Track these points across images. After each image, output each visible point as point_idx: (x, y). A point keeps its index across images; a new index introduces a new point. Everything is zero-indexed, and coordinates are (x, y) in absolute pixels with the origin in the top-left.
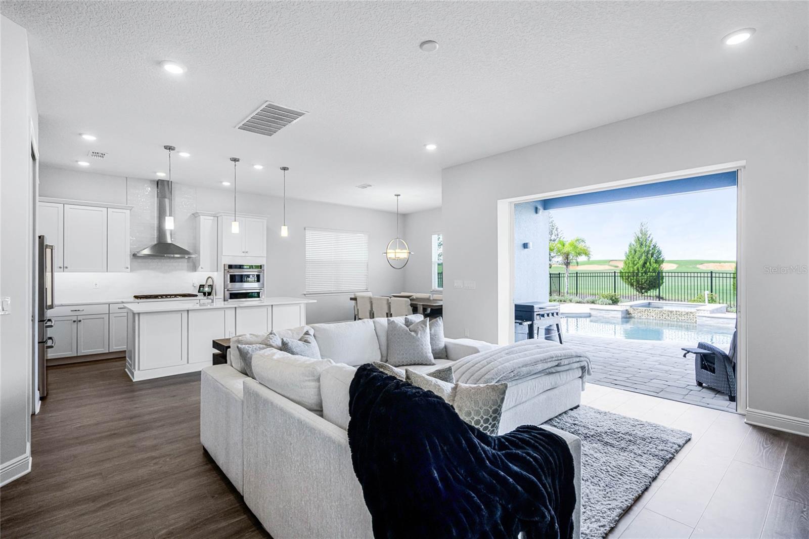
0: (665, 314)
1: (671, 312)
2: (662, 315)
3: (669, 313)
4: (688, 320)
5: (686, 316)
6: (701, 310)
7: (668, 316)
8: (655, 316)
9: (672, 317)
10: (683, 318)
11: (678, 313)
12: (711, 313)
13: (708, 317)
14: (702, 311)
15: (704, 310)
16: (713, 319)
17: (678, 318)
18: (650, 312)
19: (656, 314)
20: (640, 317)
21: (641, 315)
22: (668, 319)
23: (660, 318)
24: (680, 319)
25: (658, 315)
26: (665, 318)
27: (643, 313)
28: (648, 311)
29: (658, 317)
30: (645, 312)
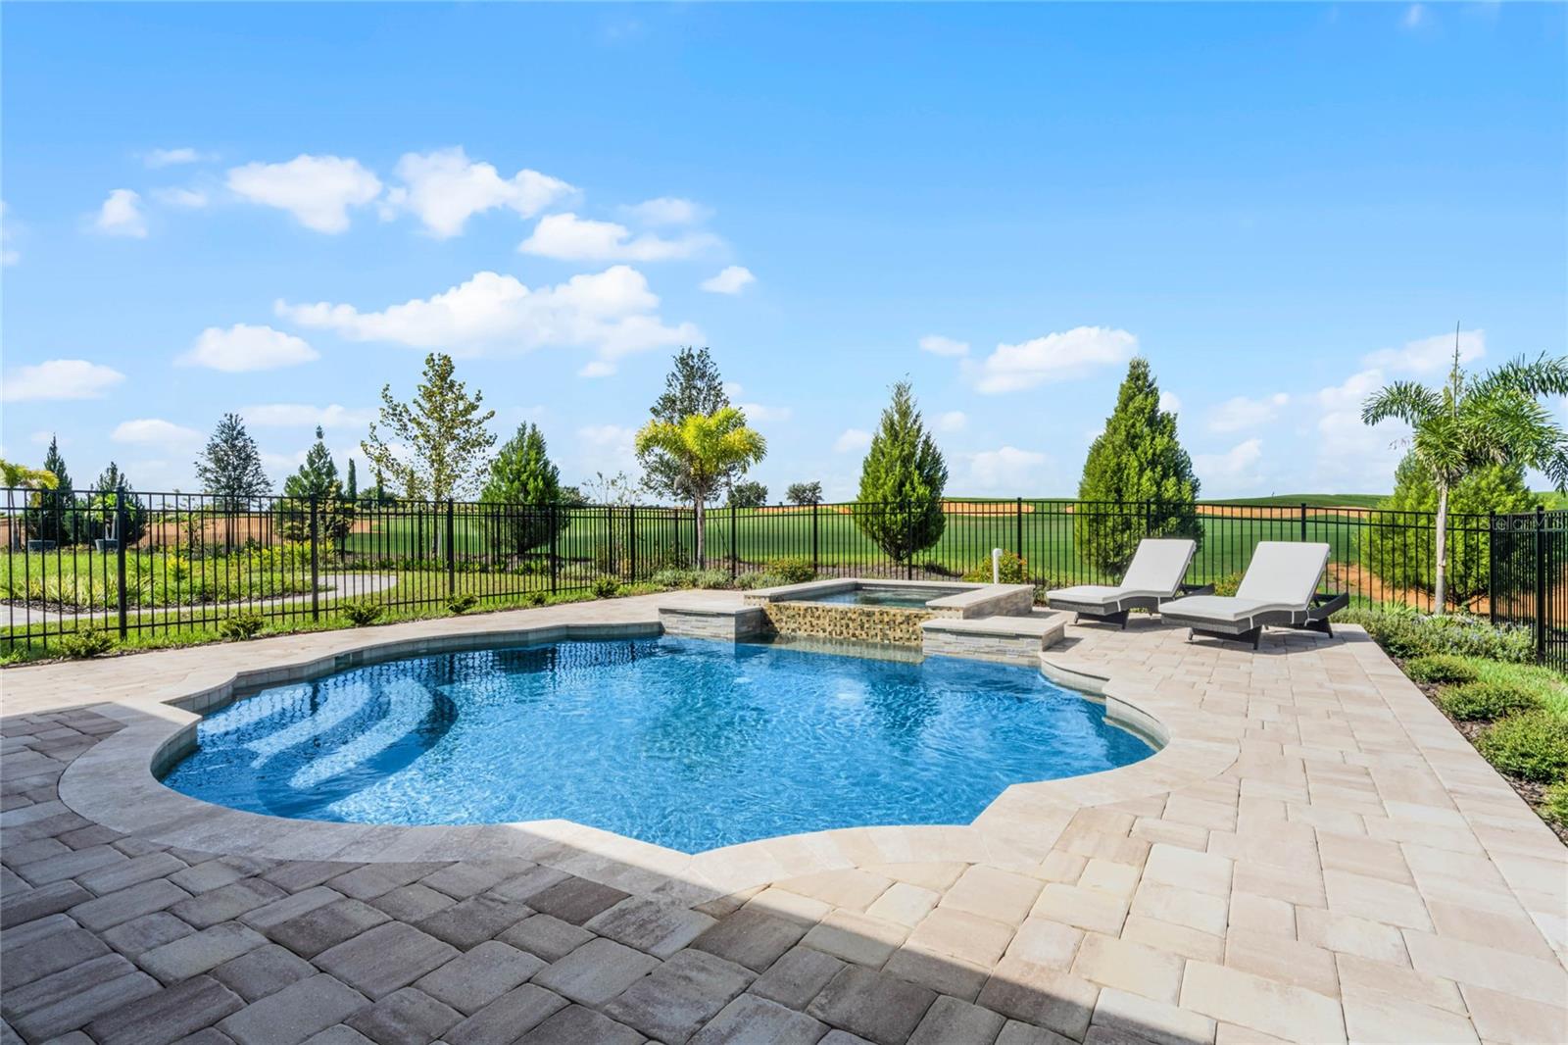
0: (853, 620)
2: (848, 626)
3: (865, 619)
4: (909, 639)
5: (904, 626)
6: (941, 608)
7: (862, 628)
8: (829, 629)
9: (873, 632)
10: (898, 634)
11: (886, 619)
12: (966, 617)
13: (952, 632)
14: (945, 612)
15: (950, 609)
16: (962, 639)
17: (885, 635)
18: (818, 618)
19: (832, 623)
20: (793, 634)
21: (796, 625)
22: (860, 637)
23: (842, 633)
24: (891, 637)
25: (838, 624)
26: (854, 635)
27: (801, 620)
28: (812, 612)
29: (838, 632)
30: (805, 616)
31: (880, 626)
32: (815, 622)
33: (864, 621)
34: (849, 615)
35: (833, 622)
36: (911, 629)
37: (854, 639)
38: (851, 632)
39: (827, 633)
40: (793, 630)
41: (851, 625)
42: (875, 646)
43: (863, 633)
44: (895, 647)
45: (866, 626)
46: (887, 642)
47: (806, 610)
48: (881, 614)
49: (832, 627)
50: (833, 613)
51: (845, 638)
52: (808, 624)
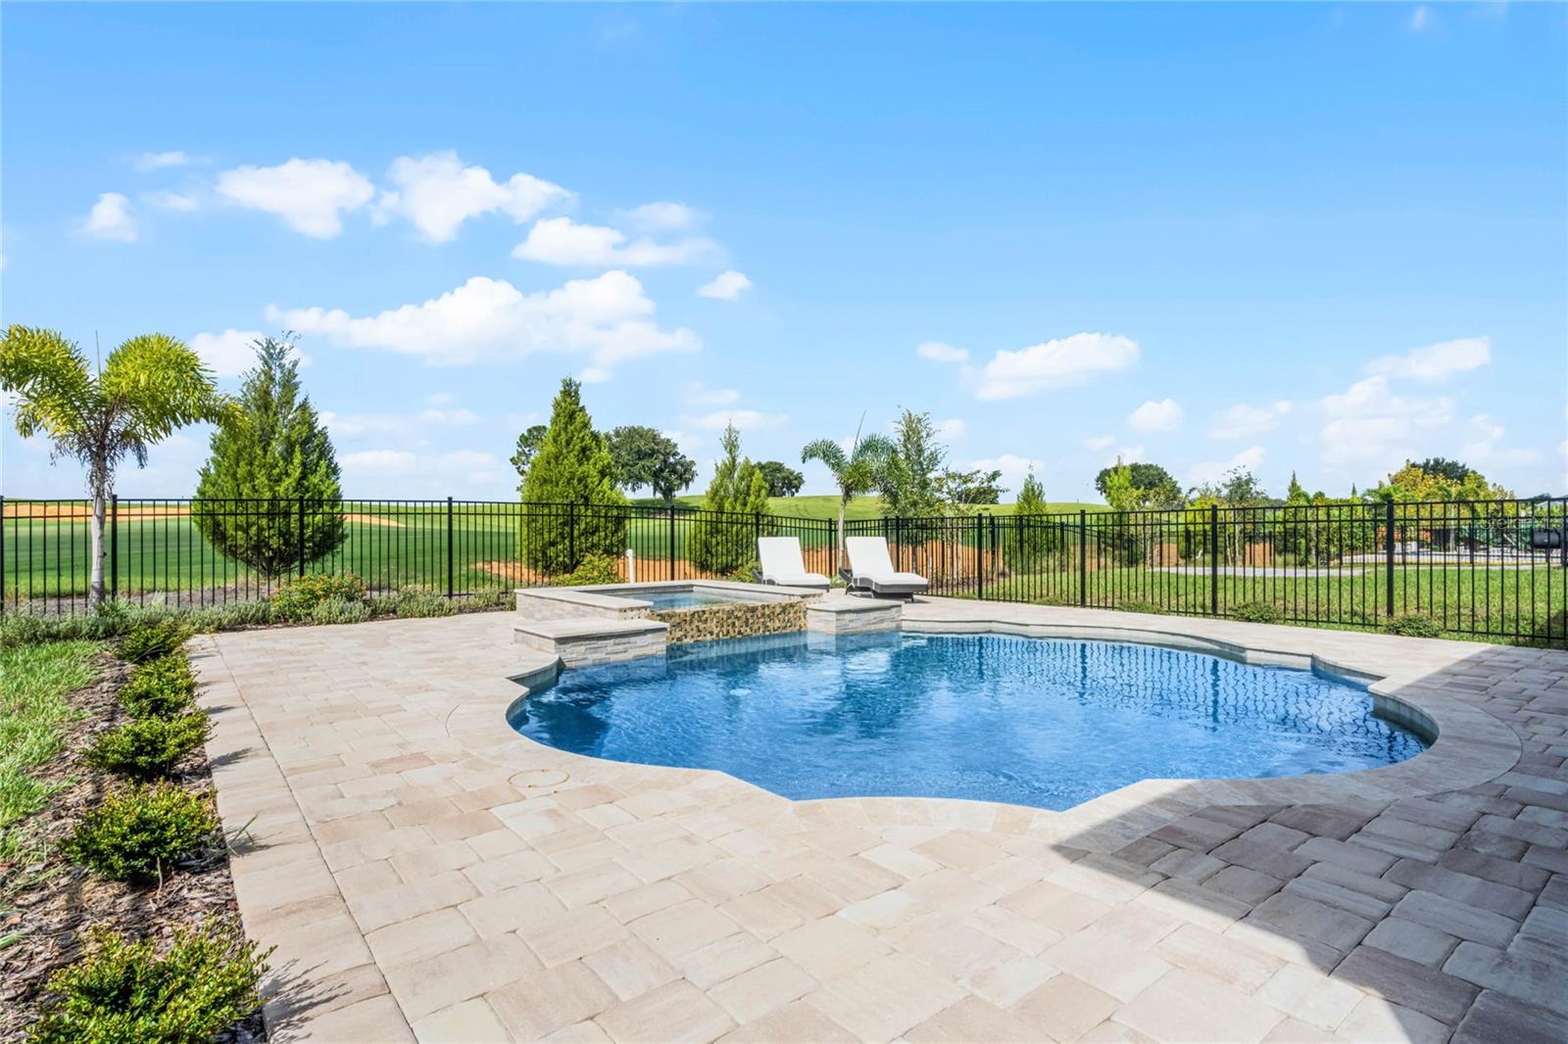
1: (753, 610)
2: (734, 623)
3: (749, 615)
4: (785, 628)
8: (716, 631)
9: (756, 627)
10: (778, 624)
11: (767, 612)
19: (719, 625)
20: (679, 643)
21: (682, 633)
22: (745, 634)
23: (728, 632)
24: (771, 628)
25: (725, 624)
26: (740, 633)
27: (687, 627)
28: (699, 616)
29: (725, 633)
30: (691, 622)
31: (762, 620)
32: (702, 626)
33: (749, 617)
34: (735, 613)
35: (720, 623)
36: (787, 618)
37: (740, 636)
38: (737, 630)
39: (714, 636)
40: (679, 639)
41: (737, 623)
42: (757, 638)
43: (748, 629)
44: (774, 635)
45: (751, 621)
46: (767, 633)
47: (693, 615)
48: (763, 609)
49: (719, 629)
50: (720, 614)
51: (731, 637)
52: (695, 629)
